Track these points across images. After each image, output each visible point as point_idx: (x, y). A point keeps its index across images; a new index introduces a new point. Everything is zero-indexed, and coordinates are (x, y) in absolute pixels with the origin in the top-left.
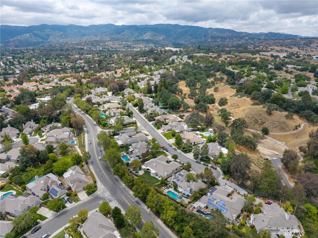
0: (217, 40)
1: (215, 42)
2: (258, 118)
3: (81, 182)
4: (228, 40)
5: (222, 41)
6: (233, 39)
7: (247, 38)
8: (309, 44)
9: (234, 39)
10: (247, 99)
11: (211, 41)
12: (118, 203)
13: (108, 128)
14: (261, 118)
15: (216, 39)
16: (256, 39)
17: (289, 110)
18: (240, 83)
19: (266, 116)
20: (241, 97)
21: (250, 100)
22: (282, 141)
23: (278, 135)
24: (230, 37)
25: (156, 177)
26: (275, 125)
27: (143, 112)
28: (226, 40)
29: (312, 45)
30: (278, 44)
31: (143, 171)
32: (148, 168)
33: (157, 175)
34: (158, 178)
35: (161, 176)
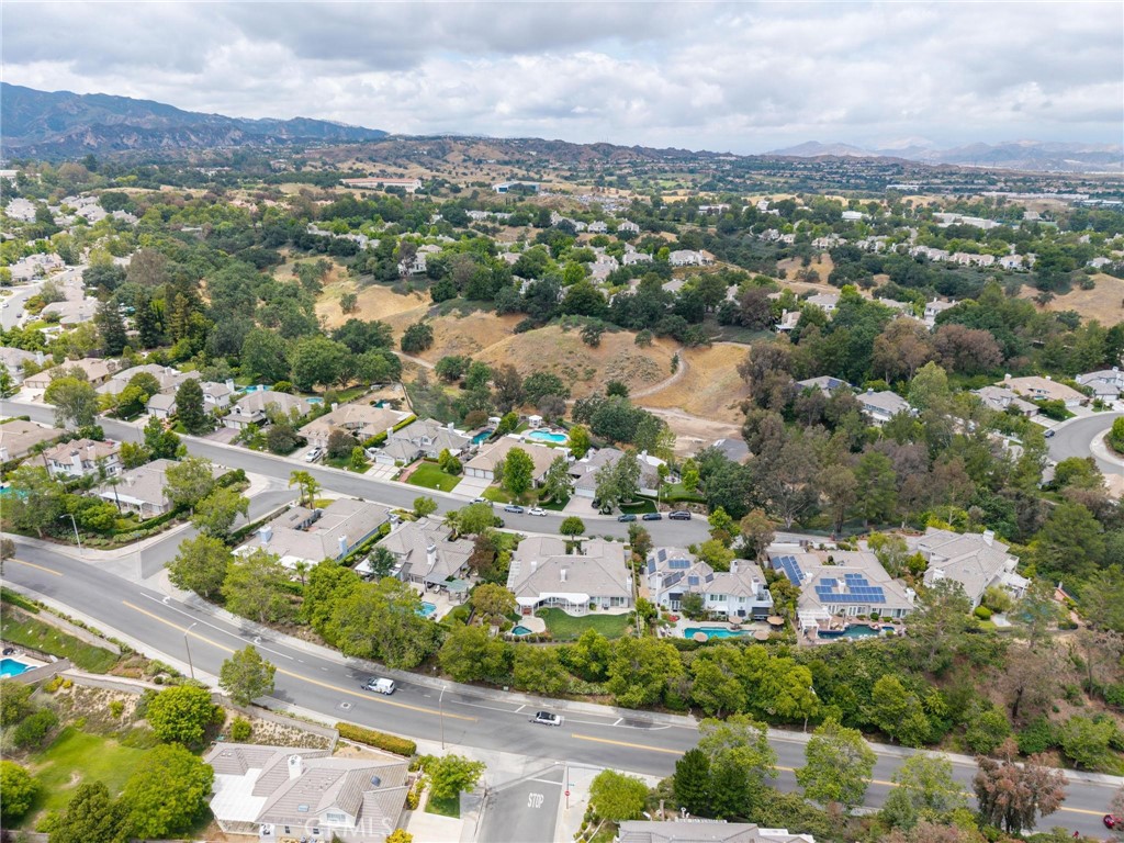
0: (125, 140)
1: (116, 146)
2: (568, 362)
3: (378, 782)
4: (170, 142)
5: (145, 145)
6: (189, 139)
7: (237, 134)
8: (440, 154)
9: (193, 137)
10: (485, 315)
11: (99, 144)
12: (583, 765)
13: (137, 533)
14: (578, 362)
15: (118, 135)
16: (270, 138)
17: (632, 325)
18: (414, 273)
19: (585, 350)
20: (465, 314)
21: (499, 319)
22: (671, 407)
23: (652, 394)
24: (172, 131)
25: (592, 612)
26: (626, 371)
27: (206, 426)
28: (161, 142)
29: (449, 157)
30: (360, 156)
31: (533, 617)
32: (543, 596)
33: (592, 606)
34: (604, 612)
35: (612, 598)
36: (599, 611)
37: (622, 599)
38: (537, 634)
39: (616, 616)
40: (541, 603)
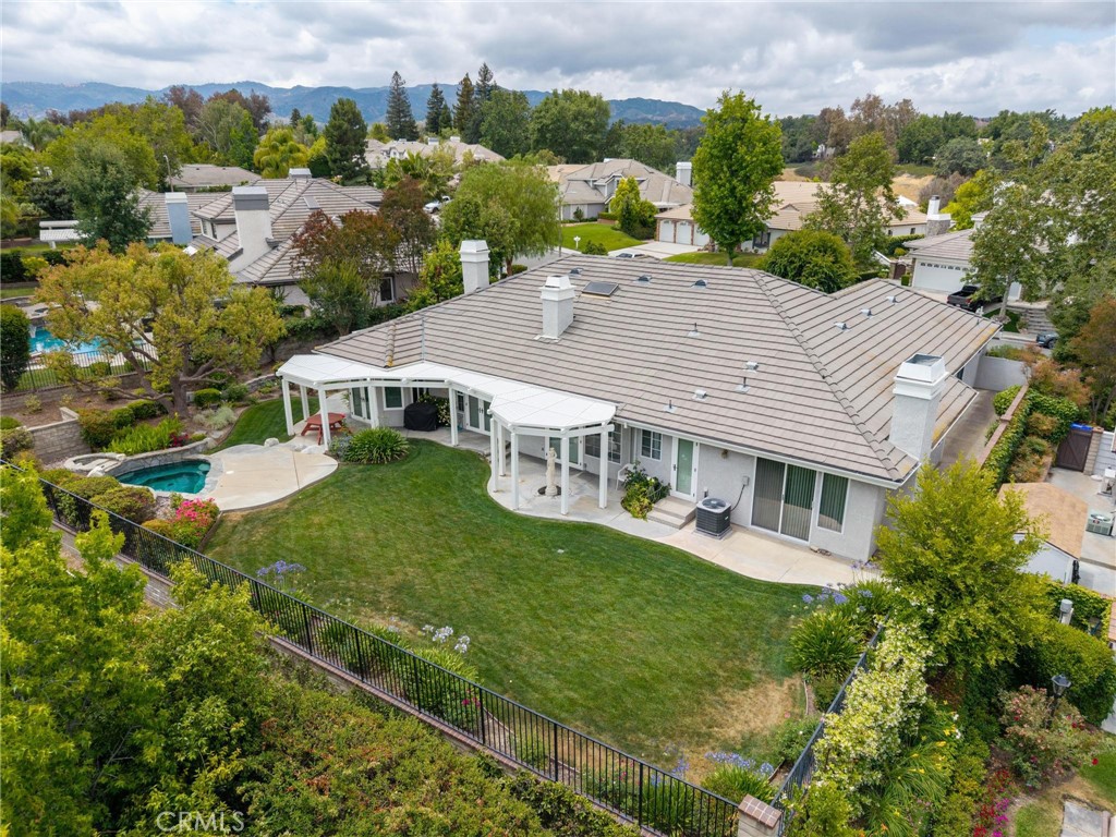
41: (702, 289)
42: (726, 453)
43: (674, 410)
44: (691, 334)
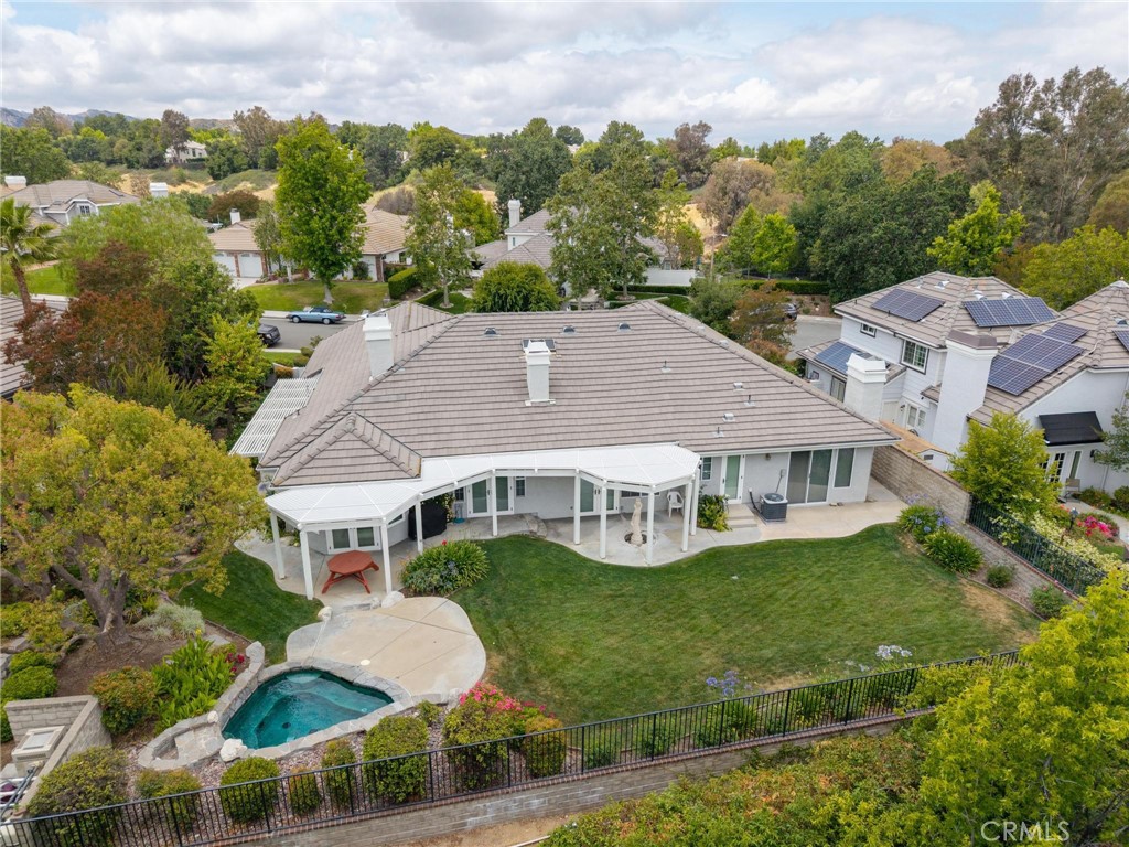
25: (716, 539)
31: (392, 597)
32: (443, 474)
33: (710, 512)
34: (767, 532)
35: (799, 458)
36: (743, 530)
37: (847, 456)
38: (429, 712)
39: (845, 543)
40: (436, 513)
41: (628, 331)
42: (768, 456)
43: (722, 435)
44: (664, 371)
